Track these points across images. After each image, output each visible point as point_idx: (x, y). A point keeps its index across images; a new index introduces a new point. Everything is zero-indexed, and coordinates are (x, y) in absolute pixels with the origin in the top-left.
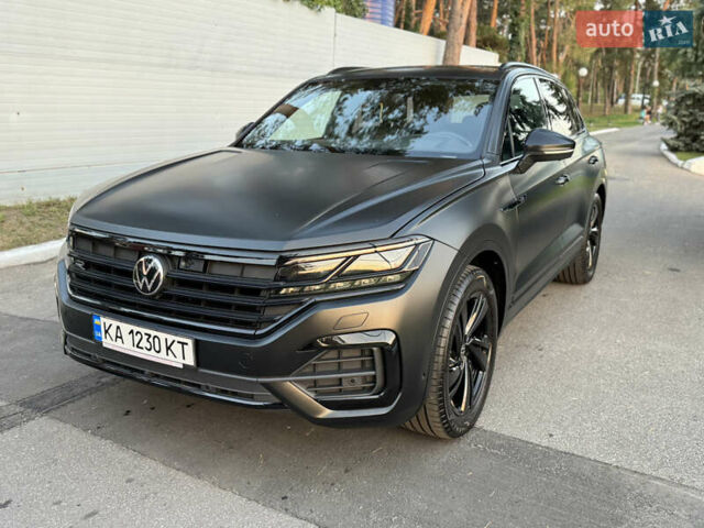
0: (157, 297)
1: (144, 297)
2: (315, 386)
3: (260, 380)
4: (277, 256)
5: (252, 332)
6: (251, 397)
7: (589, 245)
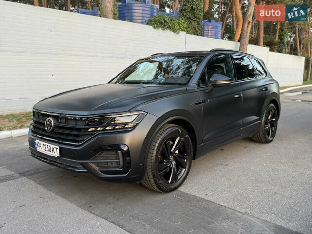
0: (51, 132)
1: (48, 132)
2: (98, 165)
3: (78, 161)
4: (86, 117)
5: (77, 144)
7: (268, 126)
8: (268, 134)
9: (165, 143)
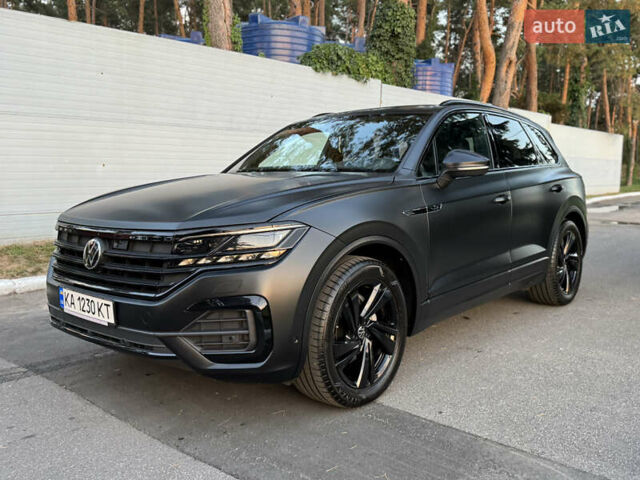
0: (96, 270)
1: (88, 270)
2: (200, 342)
3: (156, 334)
4: (173, 234)
5: (152, 295)
7: (564, 269)
8: (564, 287)
9: (349, 297)
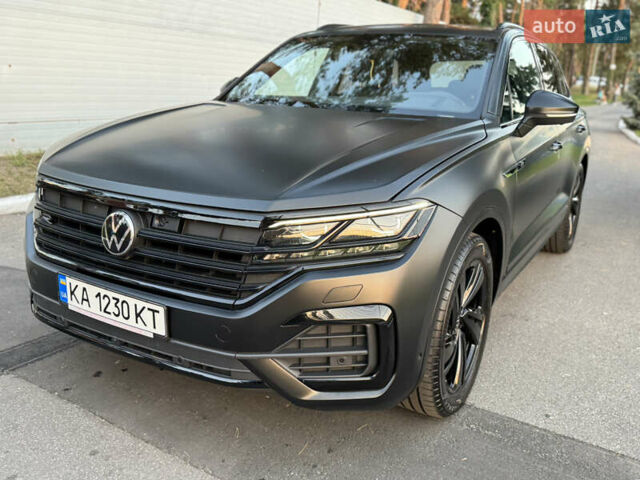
0: (127, 258)
1: (113, 257)
2: (299, 365)
3: (238, 355)
4: (261, 218)
5: (231, 302)
6: (228, 374)
